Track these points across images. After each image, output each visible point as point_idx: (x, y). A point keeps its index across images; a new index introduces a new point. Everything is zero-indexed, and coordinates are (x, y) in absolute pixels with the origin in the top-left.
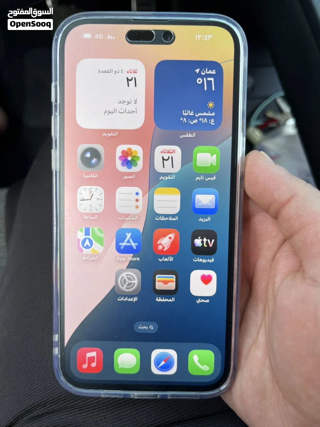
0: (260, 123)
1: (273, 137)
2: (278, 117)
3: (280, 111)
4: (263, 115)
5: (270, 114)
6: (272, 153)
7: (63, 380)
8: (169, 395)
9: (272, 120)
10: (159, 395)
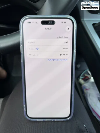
0: (83, 78)
1: (87, 82)
2: (88, 76)
3: (89, 74)
4: (84, 75)
5: (86, 75)
6: (88, 88)
7: (27, 117)
8: (55, 120)
9: (86, 77)
10: (53, 120)
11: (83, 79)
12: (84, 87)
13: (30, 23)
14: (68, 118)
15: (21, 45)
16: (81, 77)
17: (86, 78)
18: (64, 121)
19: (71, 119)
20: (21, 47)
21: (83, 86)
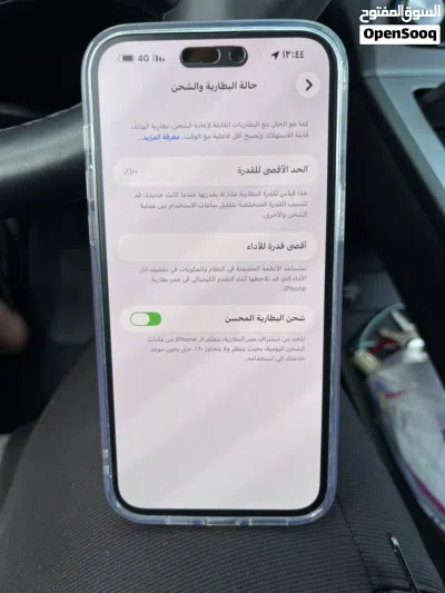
0: (371, 344)
1: (392, 364)
2: (396, 336)
3: (399, 329)
4: (376, 334)
5: (386, 333)
6: (394, 389)
7: (118, 505)
8: (251, 521)
9: (388, 340)
10: (238, 521)
11: (371, 350)
12: (380, 386)
13: (128, 58)
14: (313, 515)
15: (91, 167)
16: (364, 343)
17: (388, 346)
18: (291, 528)
19: (322, 518)
20: (87, 173)
21: (372, 381)
